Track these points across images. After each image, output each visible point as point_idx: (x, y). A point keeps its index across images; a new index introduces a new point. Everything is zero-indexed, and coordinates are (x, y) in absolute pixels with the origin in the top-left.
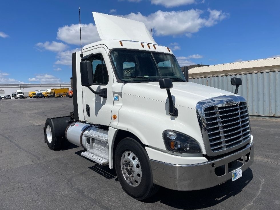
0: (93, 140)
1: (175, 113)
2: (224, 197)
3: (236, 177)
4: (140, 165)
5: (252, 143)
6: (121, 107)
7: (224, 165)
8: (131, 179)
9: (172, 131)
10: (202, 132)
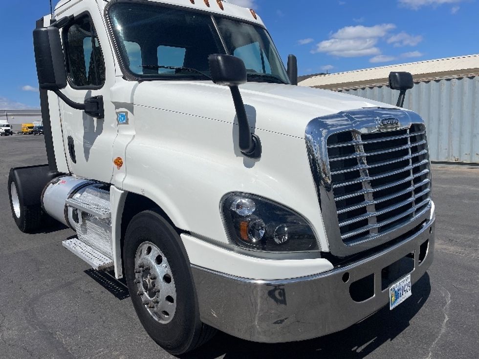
0: (85, 214)
1: (253, 149)
2: (368, 343)
3: (399, 300)
4: (171, 275)
5: (433, 218)
6: (133, 139)
7: (373, 275)
8: (153, 307)
9: (243, 194)
10: (319, 195)
